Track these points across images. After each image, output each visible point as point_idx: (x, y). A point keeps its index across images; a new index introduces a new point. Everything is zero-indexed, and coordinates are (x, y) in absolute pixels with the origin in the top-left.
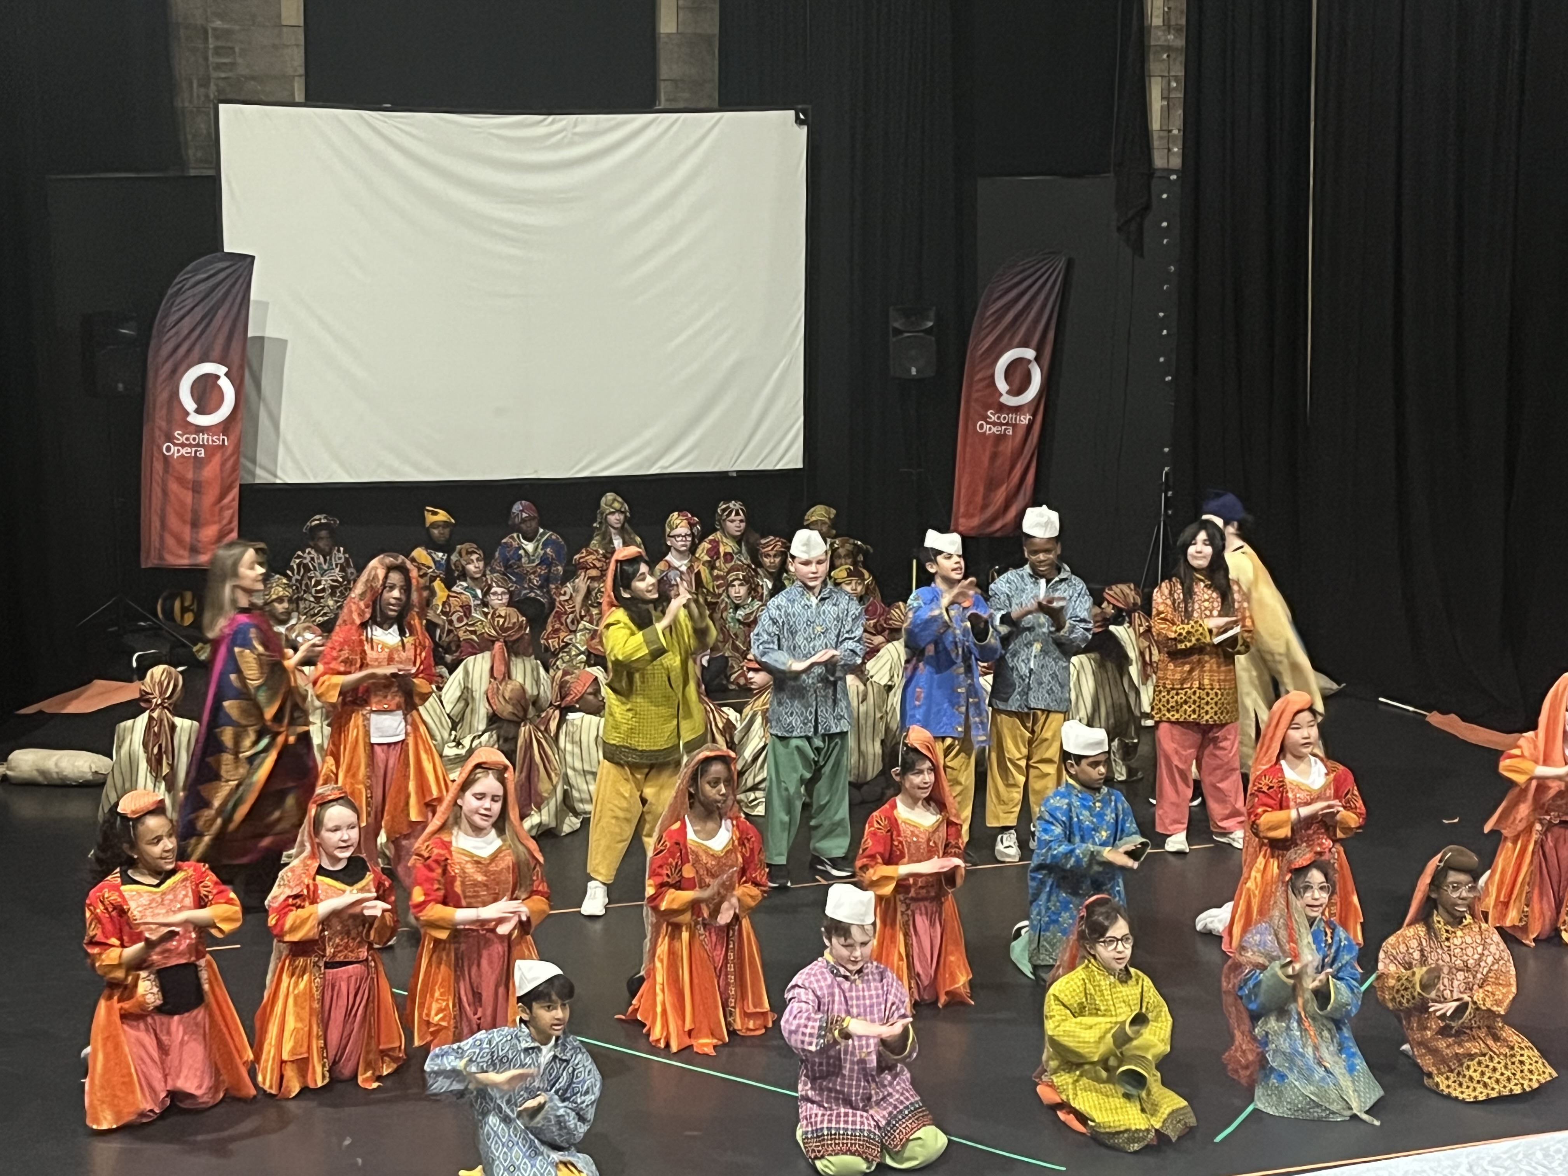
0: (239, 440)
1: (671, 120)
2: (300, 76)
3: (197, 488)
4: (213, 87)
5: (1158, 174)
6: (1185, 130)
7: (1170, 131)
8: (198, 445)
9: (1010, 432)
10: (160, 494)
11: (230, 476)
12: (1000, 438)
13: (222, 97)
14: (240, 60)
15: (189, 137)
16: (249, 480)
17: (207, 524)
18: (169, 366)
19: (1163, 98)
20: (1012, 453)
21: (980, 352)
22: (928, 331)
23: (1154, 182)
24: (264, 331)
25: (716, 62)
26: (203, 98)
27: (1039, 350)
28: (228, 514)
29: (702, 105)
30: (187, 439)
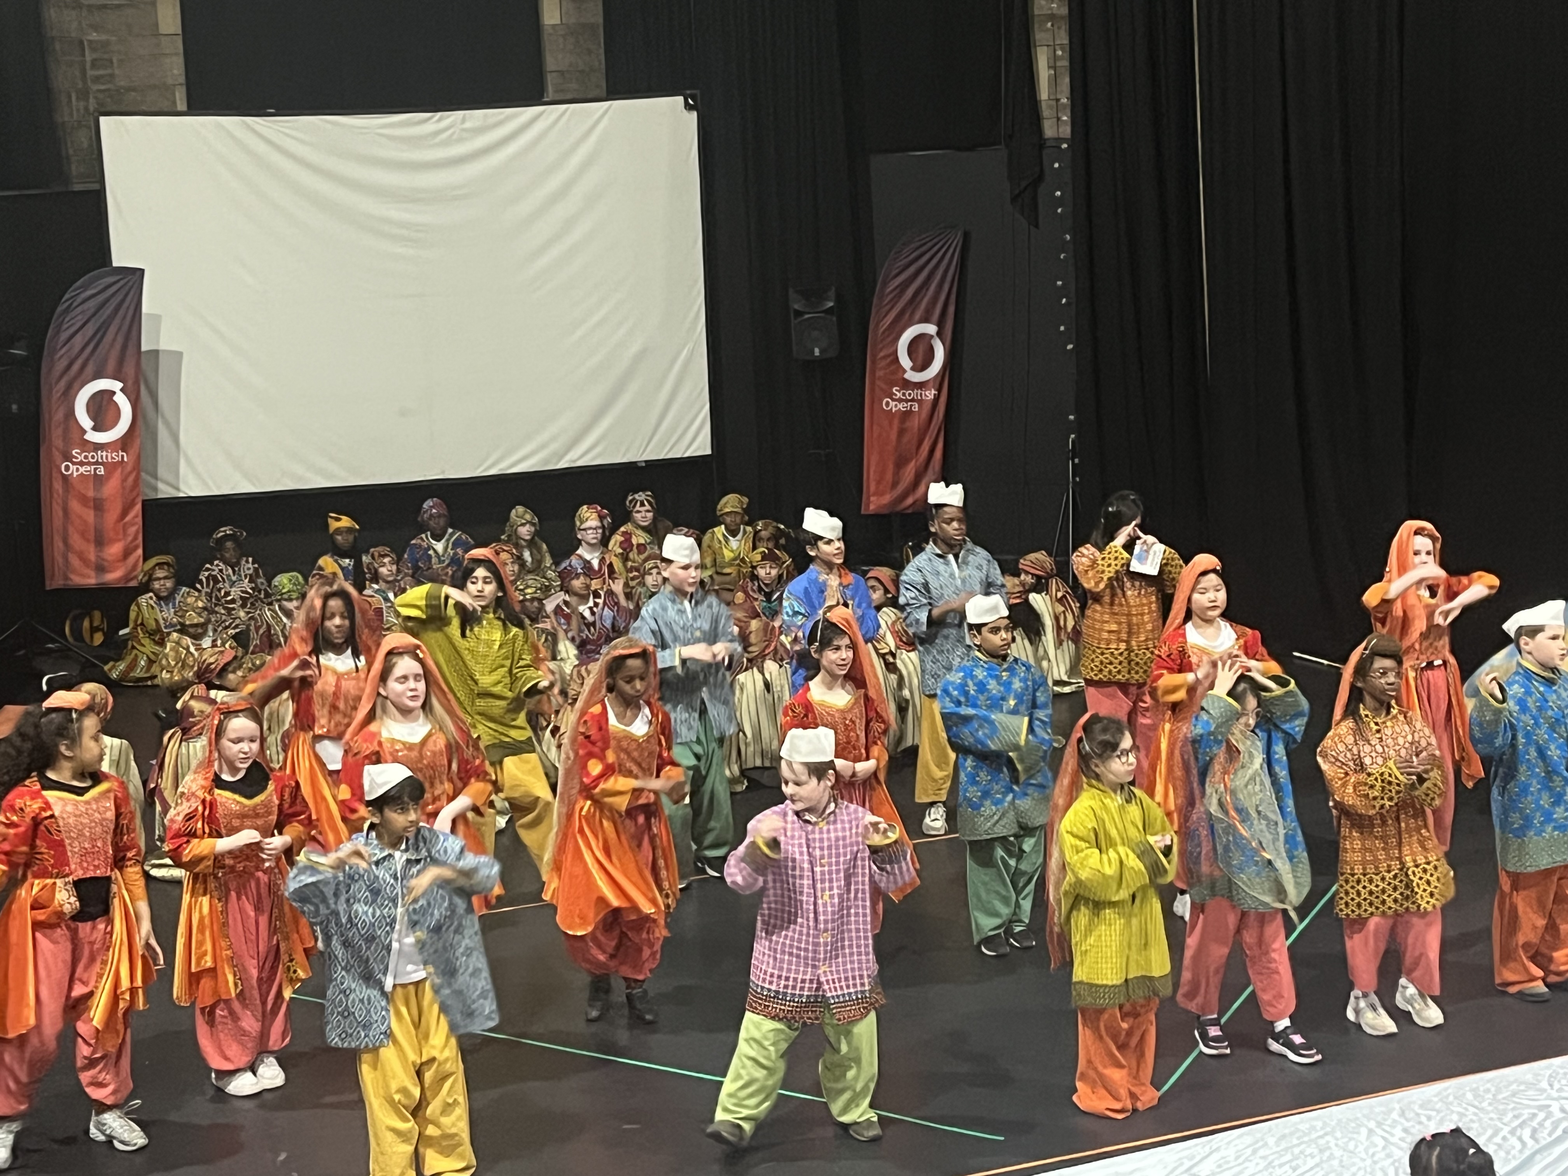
0: (139, 457)
1: (558, 114)
2: (181, 84)
3: (98, 506)
4: (91, 100)
5: (1048, 144)
6: (1072, 98)
7: (1058, 100)
8: (97, 463)
9: (916, 406)
10: (61, 513)
11: (132, 491)
12: (908, 414)
13: (103, 110)
14: (117, 72)
15: (71, 152)
16: (152, 496)
17: (112, 541)
18: (63, 383)
19: (1049, 67)
20: (919, 429)
21: (881, 330)
22: (829, 311)
23: (1045, 152)
24: (158, 342)
25: (602, 51)
26: (82, 111)
27: (940, 325)
28: (132, 530)
29: (590, 96)
30: (86, 457)
